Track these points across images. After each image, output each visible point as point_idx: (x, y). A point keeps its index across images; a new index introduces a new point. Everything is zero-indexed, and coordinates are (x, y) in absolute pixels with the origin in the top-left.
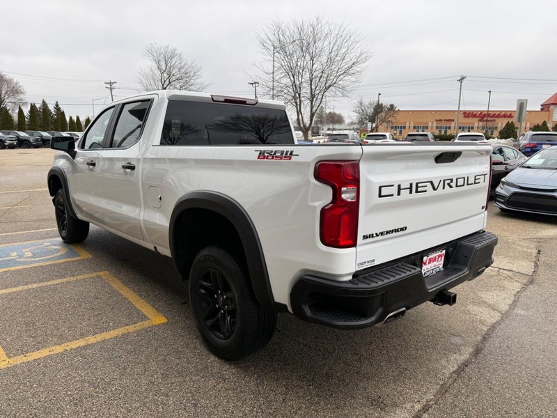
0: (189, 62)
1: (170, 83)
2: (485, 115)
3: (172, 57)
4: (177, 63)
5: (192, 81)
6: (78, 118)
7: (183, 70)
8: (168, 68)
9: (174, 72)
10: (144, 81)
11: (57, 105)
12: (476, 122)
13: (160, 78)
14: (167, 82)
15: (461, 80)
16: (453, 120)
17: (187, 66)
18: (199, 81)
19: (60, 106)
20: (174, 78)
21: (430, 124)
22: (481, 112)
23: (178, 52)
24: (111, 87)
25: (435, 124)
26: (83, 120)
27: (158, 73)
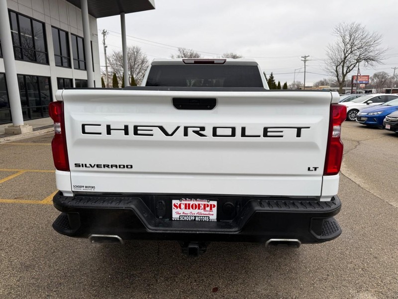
0: (371, 33)
1: (351, 52)
3: (356, 31)
4: (360, 36)
5: (372, 48)
6: (279, 83)
7: (364, 41)
8: (352, 41)
9: (356, 43)
10: (331, 53)
11: (272, 75)
13: (343, 49)
14: (349, 52)
17: (369, 37)
18: (378, 47)
19: (273, 75)
20: (356, 48)
23: (362, 26)
24: (305, 59)
26: (282, 84)
27: (342, 45)
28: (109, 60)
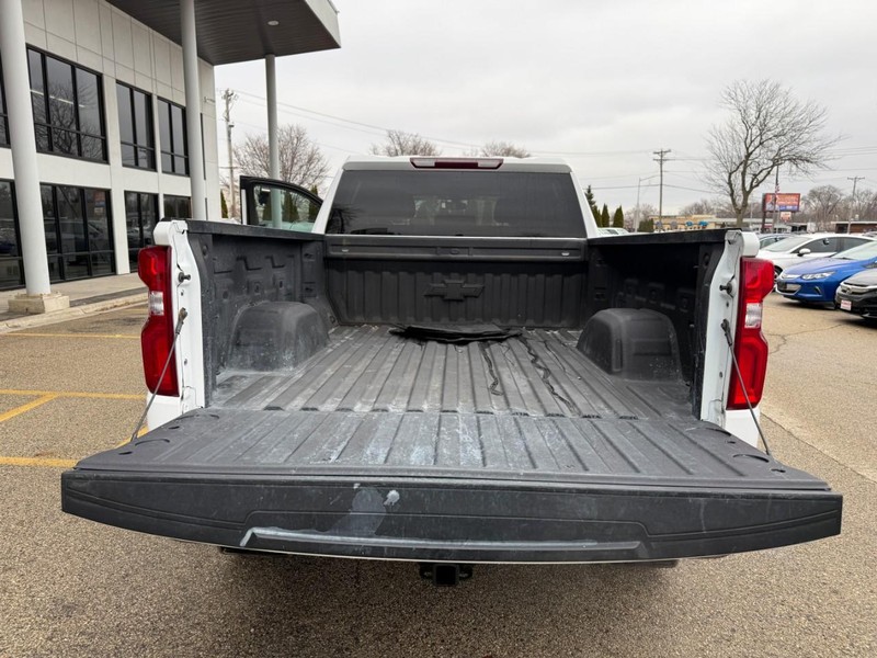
0: (803, 104)
1: (761, 144)
3: (770, 99)
4: (779, 109)
5: (805, 136)
6: (605, 208)
7: (787, 120)
8: (762, 119)
9: (770, 125)
10: (716, 144)
13: (743, 136)
14: (756, 143)
17: (798, 112)
18: (818, 135)
20: (770, 134)
23: (783, 88)
24: (661, 157)
26: (612, 211)
27: (741, 128)
28: (237, 155)
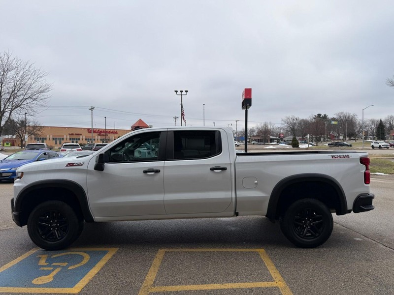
2: (101, 131)
12: (96, 136)
15: (92, 109)
16: (81, 134)
21: (65, 137)
22: (99, 130)
25: (68, 137)
